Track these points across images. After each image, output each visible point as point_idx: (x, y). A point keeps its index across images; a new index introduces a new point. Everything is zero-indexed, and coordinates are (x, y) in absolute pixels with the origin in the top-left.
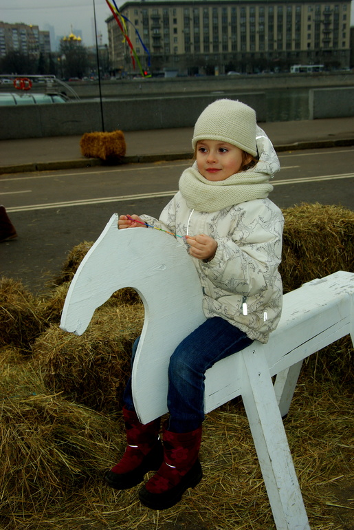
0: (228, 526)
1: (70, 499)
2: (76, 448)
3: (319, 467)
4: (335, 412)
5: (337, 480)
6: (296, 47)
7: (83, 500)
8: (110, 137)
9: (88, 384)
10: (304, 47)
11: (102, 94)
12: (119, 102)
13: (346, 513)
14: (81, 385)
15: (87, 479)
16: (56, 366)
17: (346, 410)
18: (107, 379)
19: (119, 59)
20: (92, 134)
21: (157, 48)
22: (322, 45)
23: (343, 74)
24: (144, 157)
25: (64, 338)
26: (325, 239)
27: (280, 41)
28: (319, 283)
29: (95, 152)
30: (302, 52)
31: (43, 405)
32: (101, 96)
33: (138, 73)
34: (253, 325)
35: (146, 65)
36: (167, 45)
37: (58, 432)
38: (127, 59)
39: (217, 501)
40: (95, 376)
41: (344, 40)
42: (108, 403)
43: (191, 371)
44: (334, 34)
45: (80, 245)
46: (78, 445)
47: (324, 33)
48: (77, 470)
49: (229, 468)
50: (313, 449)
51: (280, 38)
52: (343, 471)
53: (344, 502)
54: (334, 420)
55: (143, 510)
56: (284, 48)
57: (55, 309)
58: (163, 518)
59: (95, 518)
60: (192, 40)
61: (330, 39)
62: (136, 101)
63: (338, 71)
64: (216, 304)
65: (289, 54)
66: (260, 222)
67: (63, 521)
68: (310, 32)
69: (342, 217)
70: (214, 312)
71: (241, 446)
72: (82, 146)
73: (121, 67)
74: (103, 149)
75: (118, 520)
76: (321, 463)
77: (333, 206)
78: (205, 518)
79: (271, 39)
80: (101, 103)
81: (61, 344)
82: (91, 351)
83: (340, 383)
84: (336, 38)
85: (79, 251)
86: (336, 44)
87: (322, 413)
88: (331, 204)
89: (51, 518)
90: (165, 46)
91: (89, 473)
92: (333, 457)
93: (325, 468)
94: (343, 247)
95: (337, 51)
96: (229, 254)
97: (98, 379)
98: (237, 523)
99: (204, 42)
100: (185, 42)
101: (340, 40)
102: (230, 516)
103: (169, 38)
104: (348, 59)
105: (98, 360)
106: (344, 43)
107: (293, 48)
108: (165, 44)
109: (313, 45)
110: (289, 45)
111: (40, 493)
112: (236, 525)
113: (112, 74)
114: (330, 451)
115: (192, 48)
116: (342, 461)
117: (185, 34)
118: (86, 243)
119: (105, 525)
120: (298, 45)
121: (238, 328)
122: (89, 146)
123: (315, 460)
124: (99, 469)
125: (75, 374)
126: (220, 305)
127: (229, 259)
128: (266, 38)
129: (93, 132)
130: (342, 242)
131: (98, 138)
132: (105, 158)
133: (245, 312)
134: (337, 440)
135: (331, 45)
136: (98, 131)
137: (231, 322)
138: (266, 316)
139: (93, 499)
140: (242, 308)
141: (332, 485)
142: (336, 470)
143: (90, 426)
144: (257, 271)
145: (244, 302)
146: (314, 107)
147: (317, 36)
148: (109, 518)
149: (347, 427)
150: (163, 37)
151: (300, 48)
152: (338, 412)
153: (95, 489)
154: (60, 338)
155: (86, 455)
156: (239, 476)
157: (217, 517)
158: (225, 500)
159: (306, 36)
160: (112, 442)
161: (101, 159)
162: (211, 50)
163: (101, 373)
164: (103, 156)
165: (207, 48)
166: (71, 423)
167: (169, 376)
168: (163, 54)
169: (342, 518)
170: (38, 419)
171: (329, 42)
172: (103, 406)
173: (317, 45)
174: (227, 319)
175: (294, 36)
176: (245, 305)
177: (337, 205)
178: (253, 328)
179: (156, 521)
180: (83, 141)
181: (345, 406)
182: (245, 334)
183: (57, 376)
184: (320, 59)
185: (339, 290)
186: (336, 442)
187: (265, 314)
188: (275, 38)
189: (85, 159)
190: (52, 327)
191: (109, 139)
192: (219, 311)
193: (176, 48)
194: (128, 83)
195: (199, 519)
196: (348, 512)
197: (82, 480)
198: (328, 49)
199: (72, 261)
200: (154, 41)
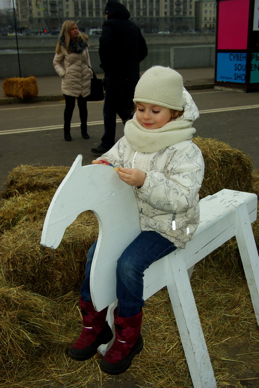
0: (154, 380)
1: (32, 366)
2: (35, 327)
3: (213, 332)
4: (219, 290)
5: (227, 341)
6: (156, 15)
7: (43, 366)
8: (26, 81)
9: (39, 277)
10: (162, 15)
11: (19, 47)
12: (30, 54)
13: (236, 365)
14: (33, 278)
15: (45, 350)
16: (14, 264)
17: (227, 288)
18: (52, 273)
19: (24, 20)
20: (12, 79)
21: (53, 12)
22: (175, 13)
23: (191, 35)
24: (52, 97)
25: (18, 242)
26: (208, 164)
27: (145, 9)
28: (211, 199)
29: (14, 93)
30: (161, 18)
31: (9, 295)
32: (18, 49)
33: (39, 31)
34: (179, 237)
35: (45, 25)
36: (61, 10)
37: (22, 316)
38: (31, 20)
39: (144, 362)
40: (44, 270)
41: (191, 10)
42: (54, 290)
43: (135, 271)
44: (184, 6)
45: (18, 168)
46: (37, 325)
47: (176, 5)
48: (38, 344)
49: (148, 335)
50: (208, 318)
51: (145, 7)
52: (230, 334)
53: (234, 357)
54: (220, 297)
55: (89, 371)
56: (148, 15)
57: (6, 219)
58: (105, 377)
59: (53, 380)
60: (80, 7)
61: (181, 9)
62: (43, 54)
63: (186, 33)
64: (151, 222)
65: (151, 19)
66: (187, 157)
67: (29, 383)
68: (166, 3)
69: (219, 147)
70: (150, 227)
71: (155, 319)
72: (4, 88)
73: (26, 26)
74: (21, 91)
75: (71, 380)
76: (215, 329)
77: (210, 139)
78: (136, 374)
79: (138, 8)
80: (18, 54)
81: (16, 247)
82: (40, 252)
83: (221, 268)
84: (185, 8)
85: (18, 173)
86: (185, 13)
87: (210, 291)
88: (209, 138)
89: (19, 381)
90: (60, 11)
91: (45, 345)
92: (223, 324)
93: (218, 332)
94: (220, 169)
95: (185, 18)
96: (154, 182)
97: (46, 273)
98: (160, 377)
99: (89, 8)
100: (75, 9)
101: (188, 11)
102: (155, 373)
103: (62, 5)
104: (194, 24)
105: (46, 259)
106: (191, 13)
107: (154, 15)
108: (59, 9)
109: (168, 13)
110: (151, 13)
111: (10, 363)
112: (160, 379)
113: (19, 31)
114: (220, 320)
115: (80, 13)
116: (228, 326)
117: (74, 2)
118: (22, 166)
119: (62, 384)
120: (158, 13)
121: (167, 239)
122: (10, 88)
123: (210, 327)
124: (54, 342)
125: (29, 270)
126: (155, 222)
127: (154, 186)
128: (135, 7)
129: (13, 77)
130: (219, 166)
131: (16, 82)
132: (22, 97)
133: (174, 228)
134: (223, 310)
135: (181, 13)
136: (16, 77)
137: (163, 235)
138: (188, 231)
139: (51, 365)
140: (171, 224)
141: (224, 345)
142: (226, 333)
143: (45, 310)
144: (180, 194)
145: (173, 220)
146: (174, 60)
147: (172, 6)
148: (64, 379)
149: (229, 301)
150: (58, 4)
151: (159, 15)
152: (221, 290)
153: (51, 358)
154: (15, 242)
155: (43, 332)
156: (156, 342)
157: (145, 374)
158: (150, 360)
159: (164, 6)
160: (60, 320)
161: (20, 98)
162: (94, 15)
163: (48, 268)
164: (21, 95)
165: (91, 13)
166: (30, 309)
167: (117, 275)
168: (58, 17)
169: (234, 369)
170: (6, 307)
171: (180, 11)
172: (50, 292)
173: (171, 13)
174: (159, 233)
175: (155, 6)
176: (174, 222)
177: (212, 137)
178: (179, 240)
179: (100, 379)
180: (5, 84)
181: (225, 285)
182: (173, 243)
183: (15, 271)
184: (174, 24)
185: (228, 204)
186: (222, 312)
187: (188, 229)
188: (141, 7)
189: (7, 98)
190: (6, 233)
191: (26, 83)
192: (155, 227)
193: (68, 13)
194: (32, 39)
195: (132, 376)
196: (238, 364)
197: (41, 351)
198: (179, 17)
199: (13, 180)
200: (51, 7)
